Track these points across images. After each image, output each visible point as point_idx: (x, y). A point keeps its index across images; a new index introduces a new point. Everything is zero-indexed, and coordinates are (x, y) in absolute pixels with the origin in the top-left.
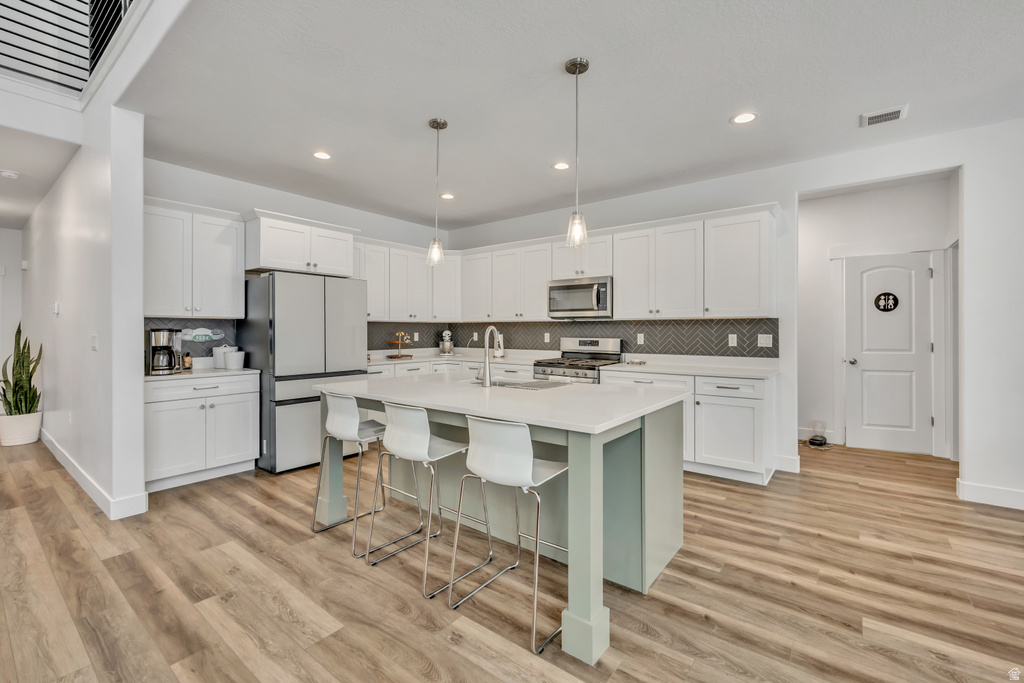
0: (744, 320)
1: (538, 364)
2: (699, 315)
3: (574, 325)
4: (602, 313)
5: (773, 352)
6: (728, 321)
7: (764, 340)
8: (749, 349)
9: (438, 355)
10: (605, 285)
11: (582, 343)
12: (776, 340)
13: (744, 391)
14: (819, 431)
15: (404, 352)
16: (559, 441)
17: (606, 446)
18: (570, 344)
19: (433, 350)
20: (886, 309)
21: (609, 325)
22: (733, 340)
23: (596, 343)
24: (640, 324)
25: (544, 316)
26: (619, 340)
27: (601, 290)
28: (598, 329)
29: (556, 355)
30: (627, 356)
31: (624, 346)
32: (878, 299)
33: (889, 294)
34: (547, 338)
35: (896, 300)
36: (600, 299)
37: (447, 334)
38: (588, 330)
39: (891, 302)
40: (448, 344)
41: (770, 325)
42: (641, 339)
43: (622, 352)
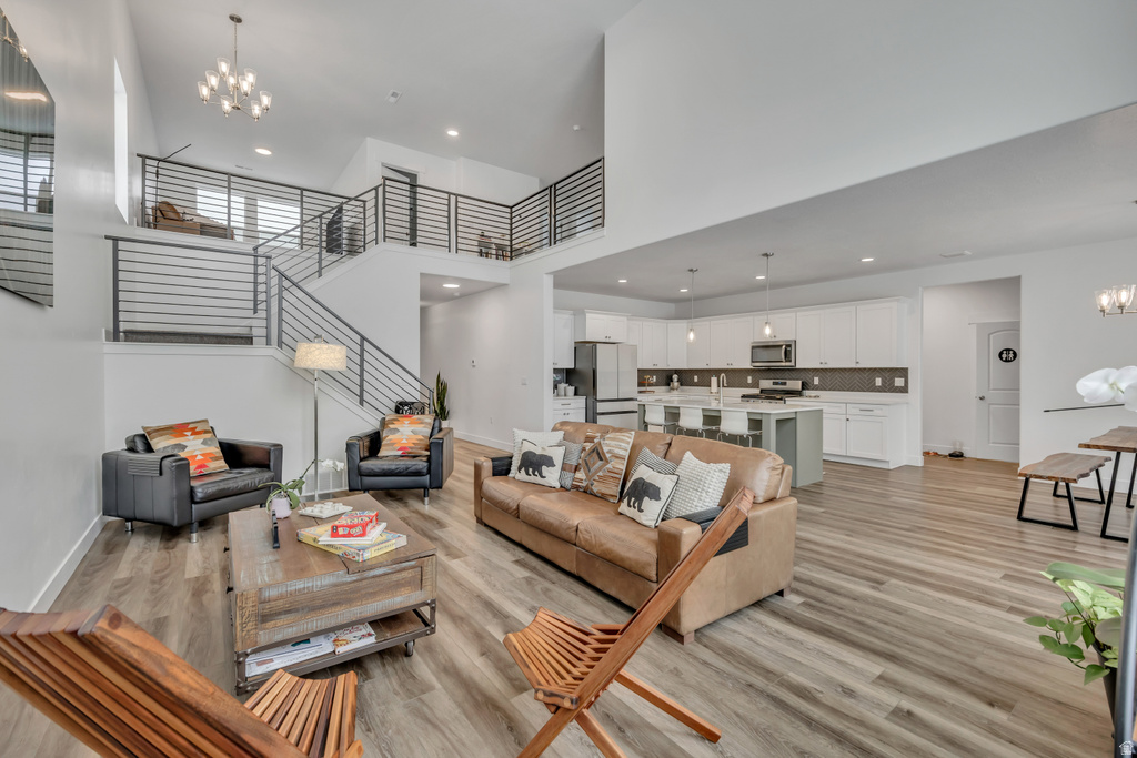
0: (886, 369)
1: (743, 396)
2: (853, 366)
3: (768, 372)
4: (788, 364)
5: (904, 390)
6: (875, 369)
7: (899, 382)
8: (889, 388)
9: (669, 391)
10: (790, 346)
11: (774, 383)
12: (906, 382)
13: (876, 412)
14: (958, 449)
15: (649, 389)
16: (758, 418)
17: (777, 420)
18: (766, 384)
19: (664, 388)
20: (1007, 361)
21: (793, 372)
22: (878, 382)
23: (785, 384)
24: (816, 371)
25: (748, 365)
26: (800, 382)
27: (788, 350)
28: (787, 374)
29: (757, 391)
30: (806, 392)
31: (805, 386)
32: (1001, 354)
33: (1009, 350)
34: (750, 380)
35: (1015, 354)
36: (787, 354)
37: (675, 377)
38: (779, 375)
39: (1011, 355)
40: (676, 384)
41: (903, 372)
42: (816, 381)
43: (803, 389)
